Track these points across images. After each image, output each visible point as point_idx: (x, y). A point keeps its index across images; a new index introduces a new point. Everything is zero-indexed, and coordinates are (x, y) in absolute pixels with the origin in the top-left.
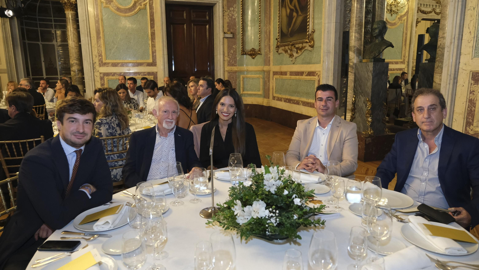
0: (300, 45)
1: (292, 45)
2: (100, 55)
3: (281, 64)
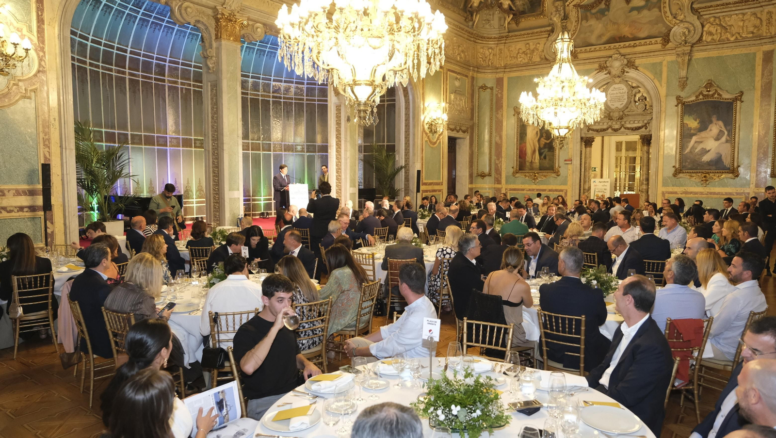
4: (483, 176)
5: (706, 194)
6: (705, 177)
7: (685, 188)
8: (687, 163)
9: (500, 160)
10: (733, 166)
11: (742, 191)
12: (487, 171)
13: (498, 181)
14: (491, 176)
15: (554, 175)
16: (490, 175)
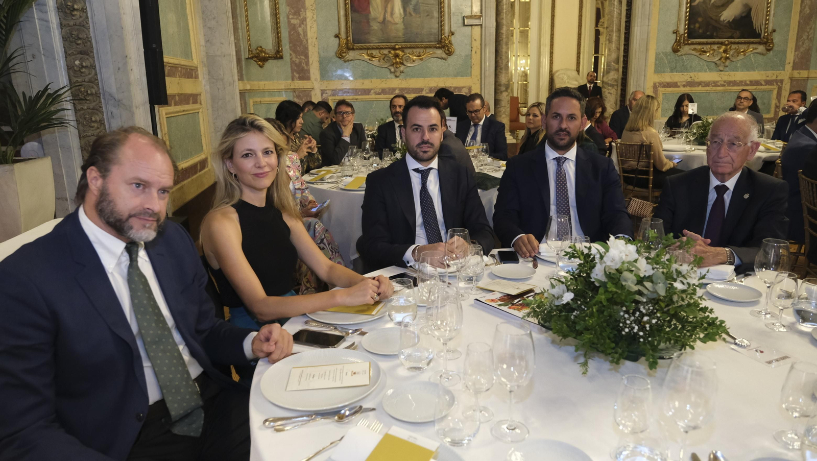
4: (260, 58)
5: (723, 85)
6: (725, 51)
7: (692, 74)
8: (697, 25)
9: (302, 15)
10: (767, 32)
11: (774, 78)
12: (269, 45)
13: (302, 73)
14: (281, 58)
15: (439, 52)
16: (278, 56)
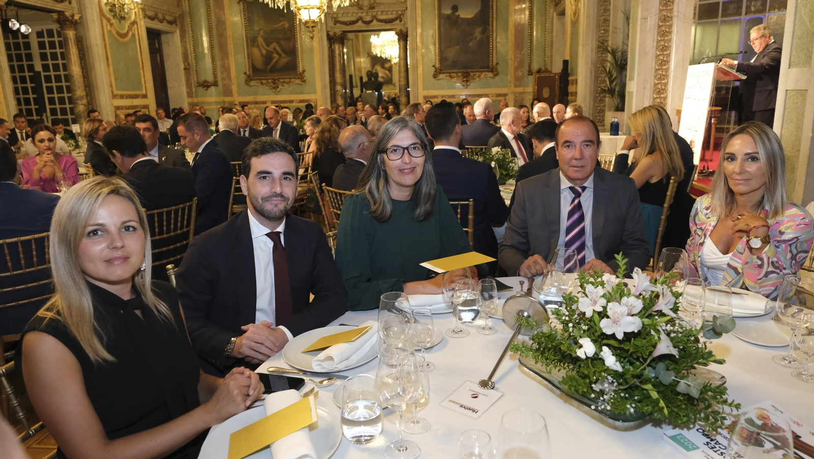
0: (288, 80)
1: (277, 79)
2: (111, 86)
3: (256, 94)
